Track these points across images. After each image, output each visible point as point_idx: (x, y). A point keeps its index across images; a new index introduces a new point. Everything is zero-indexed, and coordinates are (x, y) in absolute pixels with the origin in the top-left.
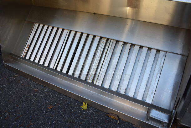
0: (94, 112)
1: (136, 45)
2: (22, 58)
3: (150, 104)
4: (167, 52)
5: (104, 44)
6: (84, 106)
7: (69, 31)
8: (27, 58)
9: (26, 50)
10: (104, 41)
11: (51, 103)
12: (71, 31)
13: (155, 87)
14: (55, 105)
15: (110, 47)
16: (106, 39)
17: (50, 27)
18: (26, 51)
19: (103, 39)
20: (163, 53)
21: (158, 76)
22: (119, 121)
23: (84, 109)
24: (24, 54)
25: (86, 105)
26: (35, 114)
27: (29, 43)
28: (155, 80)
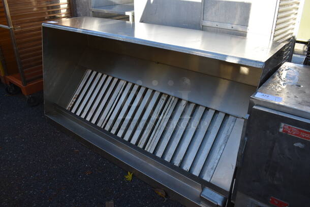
0: (139, 185)
1: (202, 106)
2: (67, 111)
3: (208, 182)
4: (237, 117)
5: (164, 101)
6: (129, 177)
7: (126, 82)
8: (73, 111)
9: (73, 101)
10: (164, 98)
11: (90, 168)
12: (127, 83)
13: (217, 161)
14: (95, 171)
15: (170, 106)
16: (167, 96)
17: (104, 75)
18: (73, 103)
19: (163, 95)
20: (233, 118)
21: (223, 147)
22: (166, 199)
23: (128, 180)
24: (70, 105)
25: (131, 176)
26: (70, 178)
27: (77, 93)
28: (218, 152)
